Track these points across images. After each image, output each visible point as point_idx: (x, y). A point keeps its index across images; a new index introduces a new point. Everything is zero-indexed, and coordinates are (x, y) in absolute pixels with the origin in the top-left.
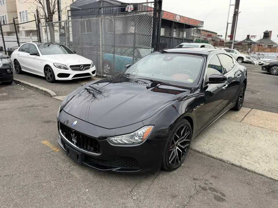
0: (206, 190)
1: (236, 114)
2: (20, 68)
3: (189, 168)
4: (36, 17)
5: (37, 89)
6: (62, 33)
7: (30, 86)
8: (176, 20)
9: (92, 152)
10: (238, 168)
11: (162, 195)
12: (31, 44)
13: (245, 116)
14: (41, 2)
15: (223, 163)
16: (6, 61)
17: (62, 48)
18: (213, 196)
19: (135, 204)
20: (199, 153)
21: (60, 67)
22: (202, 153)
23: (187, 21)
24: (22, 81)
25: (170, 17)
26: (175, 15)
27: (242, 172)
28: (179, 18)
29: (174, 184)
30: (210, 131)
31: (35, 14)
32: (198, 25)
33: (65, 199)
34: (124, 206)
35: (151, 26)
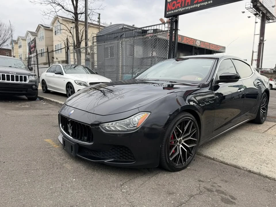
0: (212, 191)
1: (258, 127)
2: (46, 87)
3: (195, 170)
4: (66, 45)
5: (57, 103)
6: (87, 58)
7: (51, 101)
8: (196, 45)
9: (86, 142)
10: (256, 175)
11: (157, 190)
12: (57, 65)
13: (269, 129)
14: (71, 32)
15: (238, 169)
16: (33, 78)
17: (86, 70)
18: (220, 198)
19: (123, 196)
20: (210, 159)
21: (80, 84)
22: (213, 159)
23: (208, 46)
24: (45, 98)
25: (190, 42)
26: (195, 40)
27: (261, 179)
28: (199, 43)
29: (174, 183)
30: (225, 140)
31: (65, 43)
32: (220, 50)
33: (47, 185)
34: (109, 196)
35: (167, 44)
